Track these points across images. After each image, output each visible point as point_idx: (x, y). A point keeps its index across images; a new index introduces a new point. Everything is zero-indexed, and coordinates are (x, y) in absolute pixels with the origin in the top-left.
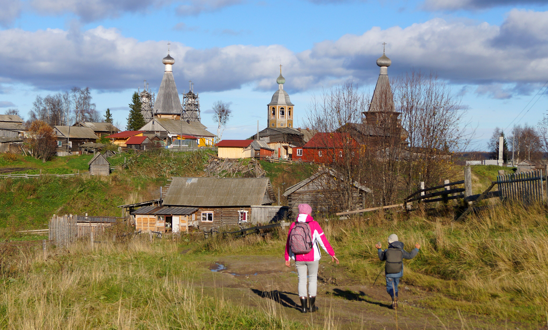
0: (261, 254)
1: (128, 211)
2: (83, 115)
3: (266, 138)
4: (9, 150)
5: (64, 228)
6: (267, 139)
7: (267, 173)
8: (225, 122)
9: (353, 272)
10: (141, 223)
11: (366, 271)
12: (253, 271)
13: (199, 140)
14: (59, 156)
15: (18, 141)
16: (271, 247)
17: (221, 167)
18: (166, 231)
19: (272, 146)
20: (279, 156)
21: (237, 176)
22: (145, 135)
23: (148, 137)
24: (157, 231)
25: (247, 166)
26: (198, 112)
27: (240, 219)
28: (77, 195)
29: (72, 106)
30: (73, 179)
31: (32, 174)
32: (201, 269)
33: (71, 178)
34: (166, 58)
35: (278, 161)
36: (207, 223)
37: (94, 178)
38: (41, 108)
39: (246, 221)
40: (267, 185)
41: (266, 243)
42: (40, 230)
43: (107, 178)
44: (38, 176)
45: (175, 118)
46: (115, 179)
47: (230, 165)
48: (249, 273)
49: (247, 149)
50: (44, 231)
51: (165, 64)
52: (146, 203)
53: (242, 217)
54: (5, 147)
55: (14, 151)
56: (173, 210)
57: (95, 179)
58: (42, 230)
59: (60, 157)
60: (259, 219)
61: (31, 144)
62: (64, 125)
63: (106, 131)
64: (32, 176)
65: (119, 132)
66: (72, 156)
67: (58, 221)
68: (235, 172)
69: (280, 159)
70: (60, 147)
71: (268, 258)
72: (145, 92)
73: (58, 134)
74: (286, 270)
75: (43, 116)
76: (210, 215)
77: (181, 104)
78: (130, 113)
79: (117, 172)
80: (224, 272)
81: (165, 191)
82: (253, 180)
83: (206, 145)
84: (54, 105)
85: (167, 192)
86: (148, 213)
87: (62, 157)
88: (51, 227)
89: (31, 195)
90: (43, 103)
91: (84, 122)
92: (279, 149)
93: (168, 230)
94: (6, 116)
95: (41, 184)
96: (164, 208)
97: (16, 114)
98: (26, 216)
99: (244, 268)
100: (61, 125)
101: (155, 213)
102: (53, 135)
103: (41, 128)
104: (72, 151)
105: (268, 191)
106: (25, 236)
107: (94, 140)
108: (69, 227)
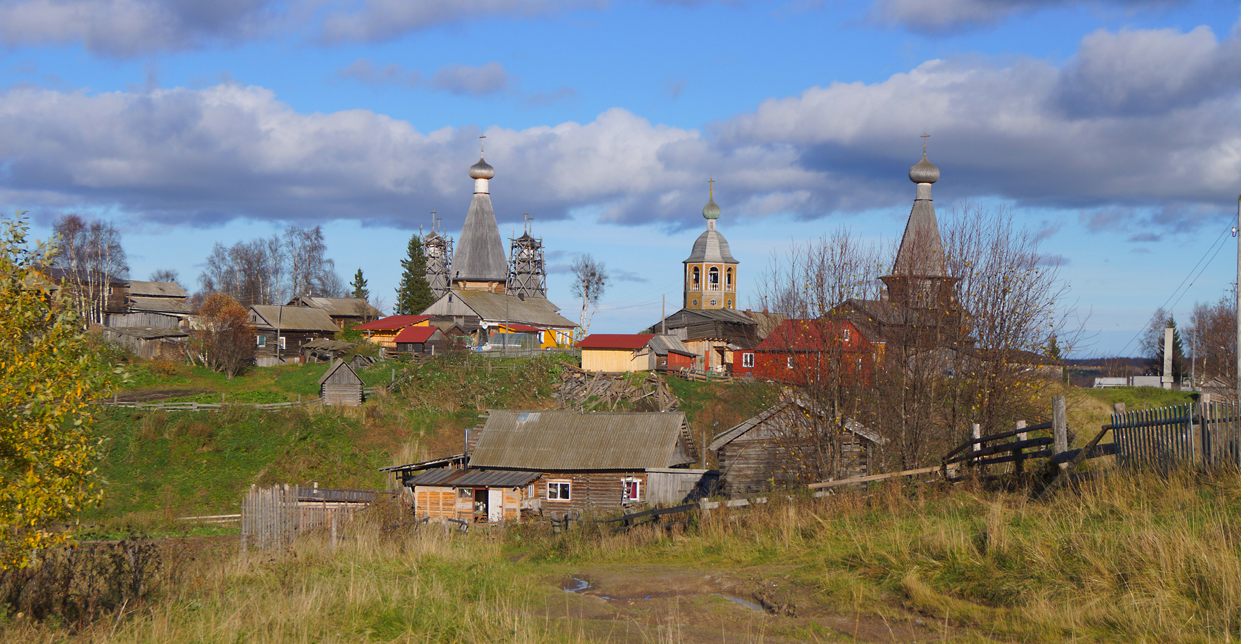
0: (661, 562)
1: (400, 478)
2: (309, 283)
3: (680, 330)
4: (159, 354)
5: (273, 511)
6: (682, 333)
7: (681, 402)
8: (596, 297)
9: (829, 593)
10: (425, 502)
11: (852, 592)
12: (642, 592)
13: (543, 333)
14: (260, 365)
15: (178, 336)
16: (682, 549)
17: (589, 390)
18: (476, 518)
19: (691, 348)
20: (707, 368)
21: (619, 408)
22: (433, 323)
23: (439, 329)
24: (459, 518)
25: (641, 388)
26: (541, 276)
27: (625, 496)
28: (296, 445)
29: (287, 265)
30: (289, 412)
31: (206, 403)
32: (544, 587)
33: (283, 410)
34: (476, 165)
35: (704, 377)
36: (558, 503)
37: (331, 411)
38: (224, 268)
39: (638, 499)
40: (680, 426)
41: (672, 541)
42: (223, 516)
43: (356, 411)
44: (219, 406)
45: (495, 289)
46: (372, 413)
47: (606, 386)
48: (635, 596)
49: (640, 353)
50: (230, 518)
51: (475, 178)
52: (436, 462)
53: (628, 492)
54: (151, 348)
55: (168, 356)
56: (491, 476)
57: (334, 413)
58: (226, 516)
59: (261, 368)
60: (661, 495)
61: (204, 342)
62: (270, 303)
63: (355, 314)
64: (205, 408)
65: (380, 318)
66: (286, 366)
67: (260, 497)
68: (616, 400)
69: (709, 374)
70: (262, 349)
71: (672, 569)
72: (433, 235)
73: (258, 322)
74: (705, 591)
75: (228, 284)
76: (564, 487)
77: (508, 260)
78: (404, 278)
79: (375, 399)
80: (589, 594)
81: (475, 438)
82: (654, 417)
83: (558, 345)
84: (249, 263)
85: (477, 440)
86: (440, 483)
87: (265, 368)
88: (247, 510)
89: (204, 444)
90: (228, 259)
91: (310, 298)
92: (707, 353)
93: (480, 517)
94: (152, 285)
95: (224, 422)
96: (473, 472)
97: (173, 280)
98: (193, 487)
99: (625, 587)
100: (264, 304)
101: (454, 482)
102: (249, 323)
103: (224, 309)
104: (286, 356)
105: (682, 440)
106: (193, 527)
107: (329, 334)
108: (283, 510)
